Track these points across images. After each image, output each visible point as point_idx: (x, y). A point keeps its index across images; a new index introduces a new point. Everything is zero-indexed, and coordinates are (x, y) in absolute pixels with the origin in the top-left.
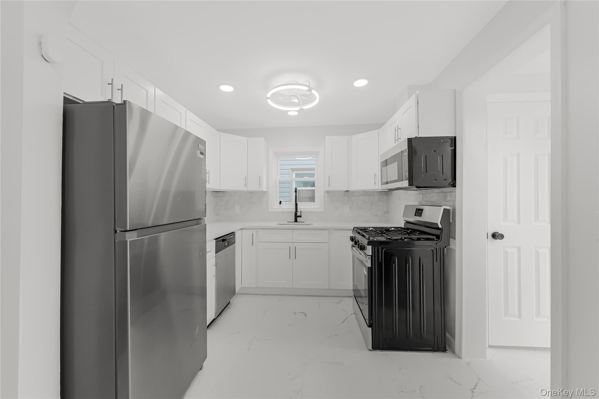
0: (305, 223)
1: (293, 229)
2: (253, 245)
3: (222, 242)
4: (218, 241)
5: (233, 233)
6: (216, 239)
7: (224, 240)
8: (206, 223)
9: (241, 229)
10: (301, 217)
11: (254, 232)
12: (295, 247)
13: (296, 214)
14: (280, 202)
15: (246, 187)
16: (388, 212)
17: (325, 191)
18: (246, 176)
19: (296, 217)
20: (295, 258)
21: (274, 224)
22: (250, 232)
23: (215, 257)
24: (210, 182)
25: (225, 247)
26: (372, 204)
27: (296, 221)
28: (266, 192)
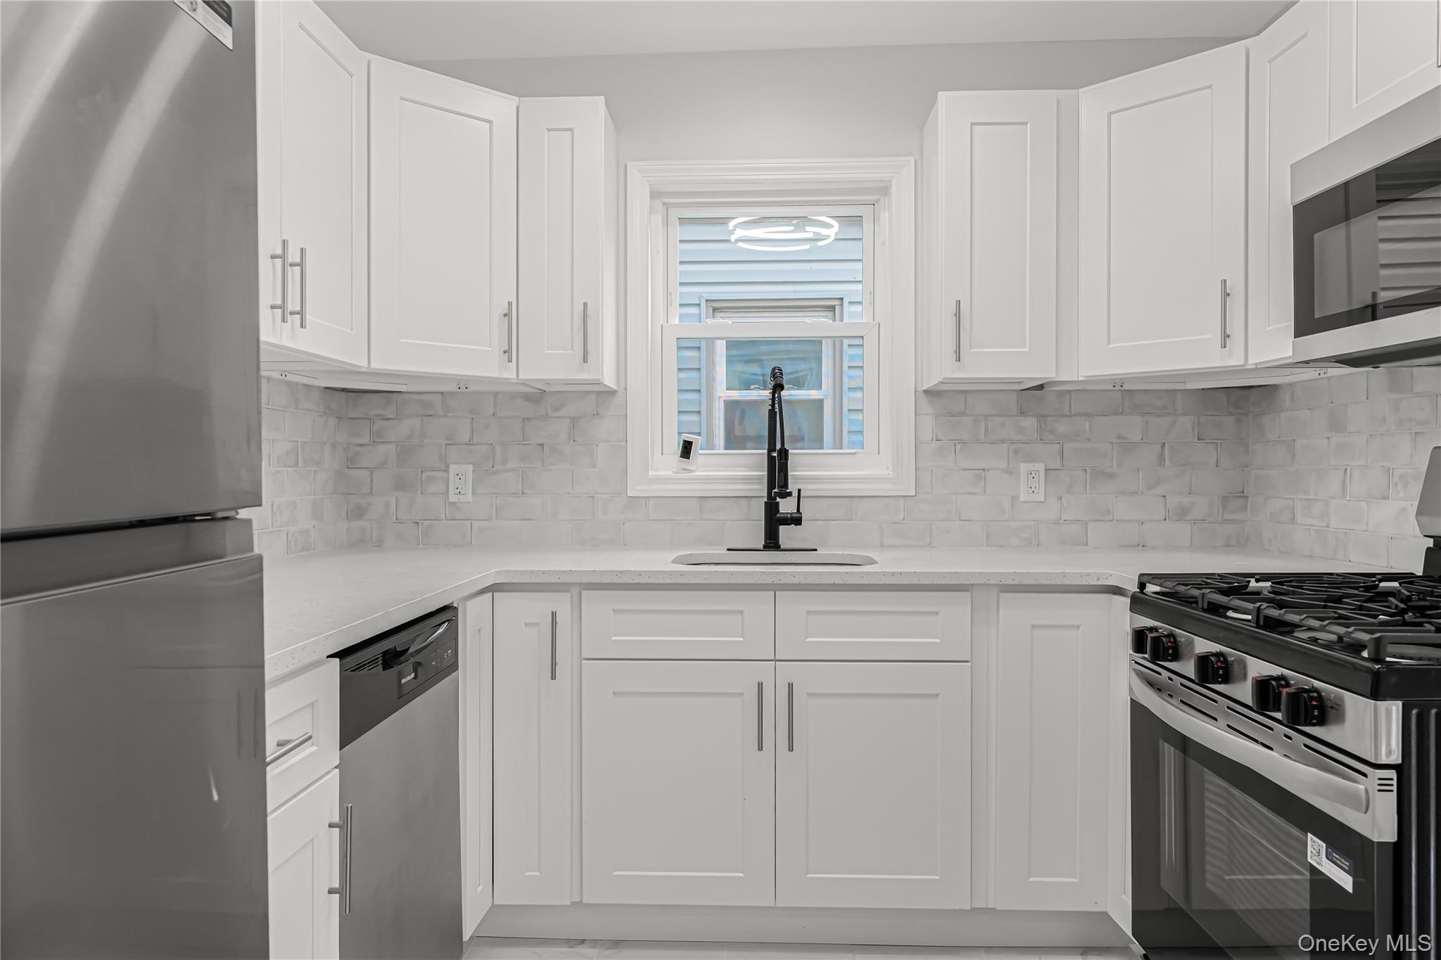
0: (823, 553)
1: (776, 588)
2: (553, 677)
3: (384, 668)
4: (359, 667)
5: (445, 613)
6: (341, 655)
7: (391, 659)
8: (257, 551)
9: (493, 589)
10: (796, 520)
11: (562, 604)
12: (791, 686)
13: (771, 508)
14: (687, 449)
15: (510, 360)
16: (1242, 495)
17: (921, 389)
18: (510, 304)
19: (774, 521)
20: (791, 749)
21: (661, 562)
22: (536, 607)
23: (337, 770)
24: (309, 317)
25: (404, 697)
26: (1162, 455)
27: (772, 542)
28: (612, 393)
